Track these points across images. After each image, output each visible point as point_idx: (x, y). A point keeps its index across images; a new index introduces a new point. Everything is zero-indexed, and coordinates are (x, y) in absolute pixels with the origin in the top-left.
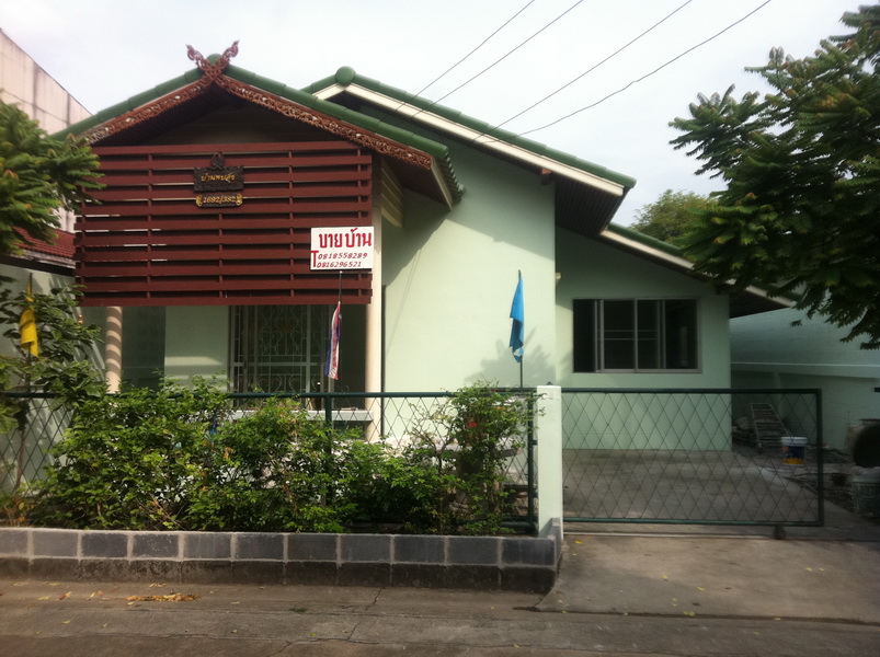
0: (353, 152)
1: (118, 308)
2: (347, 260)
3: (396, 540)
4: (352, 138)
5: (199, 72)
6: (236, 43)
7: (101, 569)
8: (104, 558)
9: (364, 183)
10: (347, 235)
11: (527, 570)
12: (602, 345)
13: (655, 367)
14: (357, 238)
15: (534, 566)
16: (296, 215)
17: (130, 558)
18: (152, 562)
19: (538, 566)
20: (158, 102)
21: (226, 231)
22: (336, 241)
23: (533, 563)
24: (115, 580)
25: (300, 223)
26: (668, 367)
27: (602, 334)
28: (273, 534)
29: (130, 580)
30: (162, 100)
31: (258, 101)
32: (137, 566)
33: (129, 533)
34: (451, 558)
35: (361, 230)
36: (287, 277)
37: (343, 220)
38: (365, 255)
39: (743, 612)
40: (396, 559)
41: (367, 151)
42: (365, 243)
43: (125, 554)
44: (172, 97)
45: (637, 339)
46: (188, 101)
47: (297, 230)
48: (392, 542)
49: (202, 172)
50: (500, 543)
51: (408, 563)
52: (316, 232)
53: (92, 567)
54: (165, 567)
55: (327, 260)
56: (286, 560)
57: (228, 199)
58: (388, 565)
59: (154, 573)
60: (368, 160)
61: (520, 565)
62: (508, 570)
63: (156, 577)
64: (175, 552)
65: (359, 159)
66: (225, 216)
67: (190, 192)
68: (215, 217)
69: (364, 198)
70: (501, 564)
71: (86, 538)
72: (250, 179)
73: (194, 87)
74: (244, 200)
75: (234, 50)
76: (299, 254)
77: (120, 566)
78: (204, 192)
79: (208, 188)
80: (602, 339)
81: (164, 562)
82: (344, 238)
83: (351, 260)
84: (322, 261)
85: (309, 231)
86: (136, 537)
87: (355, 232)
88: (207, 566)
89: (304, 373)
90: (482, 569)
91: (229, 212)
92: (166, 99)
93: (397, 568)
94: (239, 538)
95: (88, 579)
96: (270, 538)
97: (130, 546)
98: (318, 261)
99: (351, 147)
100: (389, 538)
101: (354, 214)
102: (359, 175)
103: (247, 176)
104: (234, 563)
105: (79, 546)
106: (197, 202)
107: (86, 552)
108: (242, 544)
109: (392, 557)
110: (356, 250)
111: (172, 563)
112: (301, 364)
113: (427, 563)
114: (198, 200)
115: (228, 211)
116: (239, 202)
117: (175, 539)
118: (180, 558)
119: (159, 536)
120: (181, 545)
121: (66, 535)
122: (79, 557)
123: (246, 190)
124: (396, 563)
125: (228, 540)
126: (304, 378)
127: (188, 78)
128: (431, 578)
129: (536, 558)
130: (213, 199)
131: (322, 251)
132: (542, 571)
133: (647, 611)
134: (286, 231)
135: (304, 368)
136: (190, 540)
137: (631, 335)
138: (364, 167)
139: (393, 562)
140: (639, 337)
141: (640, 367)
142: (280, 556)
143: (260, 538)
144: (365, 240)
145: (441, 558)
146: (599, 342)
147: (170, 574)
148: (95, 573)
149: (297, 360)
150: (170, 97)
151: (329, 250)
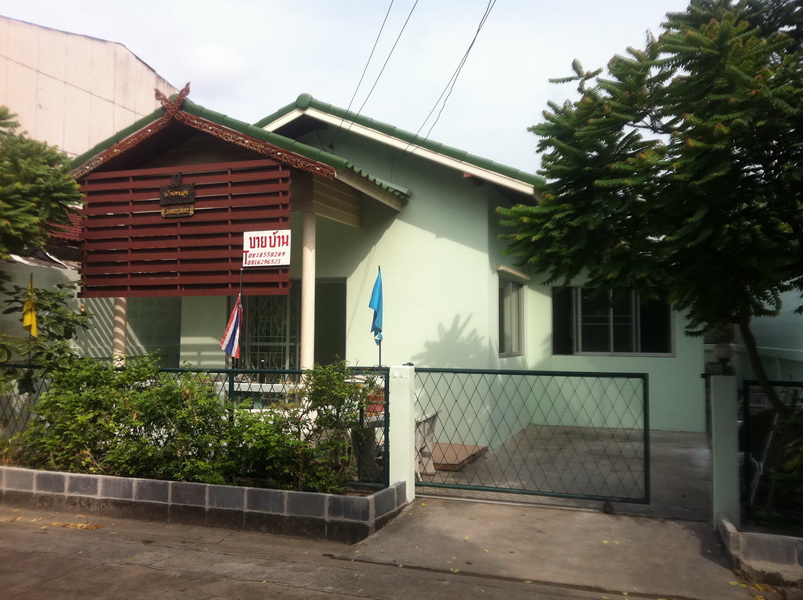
0: (275, 168)
1: (123, 299)
2: (269, 258)
3: (249, 492)
4: (274, 156)
5: (164, 109)
6: (188, 85)
7: (48, 501)
8: (49, 493)
9: (285, 193)
10: (270, 237)
11: (347, 523)
12: (580, 329)
13: (630, 350)
14: (277, 240)
15: (353, 521)
16: (233, 222)
17: (67, 494)
18: (81, 498)
19: (356, 521)
20: (136, 135)
21: (183, 237)
22: (262, 243)
23: (352, 518)
24: (56, 510)
25: (235, 228)
26: (643, 351)
27: (580, 319)
28: (162, 482)
29: (66, 511)
30: (139, 134)
31: (206, 130)
32: (71, 501)
33: (67, 474)
34: (289, 510)
35: (281, 233)
36: (226, 273)
37: (268, 224)
38: (284, 253)
39: (504, 573)
40: (249, 507)
41: (286, 167)
42: (283, 243)
43: (63, 491)
44: (145, 131)
45: (612, 324)
46: (156, 133)
47: (234, 234)
48: (246, 493)
49: (165, 190)
50: (327, 499)
51: (257, 511)
52: (247, 235)
53: (42, 499)
54: (89, 502)
55: (255, 259)
56: (170, 503)
57: (183, 210)
58: (241, 513)
59: (82, 506)
60: (287, 174)
61: (341, 519)
62: (333, 523)
63: (83, 510)
64: (95, 491)
65: (281, 173)
66: (183, 224)
67: (157, 206)
68: (175, 225)
69: (285, 206)
70: (327, 517)
71: (39, 476)
72: (200, 194)
73: (160, 121)
74: (195, 211)
75: (186, 90)
76: (234, 253)
77: (60, 499)
78: (167, 206)
79: (170, 202)
80: (580, 324)
81: (89, 499)
82: (268, 240)
83: (273, 258)
84: (251, 259)
85: (242, 234)
86: (71, 478)
87: (277, 235)
88: (117, 504)
89: (285, 351)
90: (312, 521)
91: (186, 222)
92: (141, 132)
93: (249, 515)
94: (138, 484)
95: (40, 508)
96: (159, 484)
97: (67, 485)
98: (248, 259)
99: (274, 164)
100: (243, 490)
101: (276, 220)
102: (281, 186)
103: (197, 191)
104: (135, 503)
105: (34, 482)
106: (163, 214)
107: (39, 488)
108: (141, 488)
109: (246, 506)
110: (277, 249)
111: (93, 499)
112: (282, 344)
113: (271, 513)
114: (162, 211)
115: (184, 220)
116: (192, 212)
117: (95, 480)
118: (99, 496)
119: (86, 478)
120: (100, 486)
121: (27, 473)
122: (34, 491)
123: (197, 203)
124: (248, 511)
125: (131, 484)
126: (285, 355)
127: (157, 114)
128: (273, 525)
129: (355, 514)
130: (173, 211)
131: (252, 251)
132: (359, 525)
133: (420, 565)
134: (225, 235)
135: (285, 347)
136: (106, 482)
137: (607, 320)
138: (285, 180)
139: (246, 510)
140: (614, 322)
141: (615, 350)
142: (166, 499)
143: (152, 484)
144: (282, 241)
145: (281, 510)
146: (577, 326)
147: (92, 509)
148: (44, 503)
149: (280, 340)
150: (144, 131)
151: (256, 250)
